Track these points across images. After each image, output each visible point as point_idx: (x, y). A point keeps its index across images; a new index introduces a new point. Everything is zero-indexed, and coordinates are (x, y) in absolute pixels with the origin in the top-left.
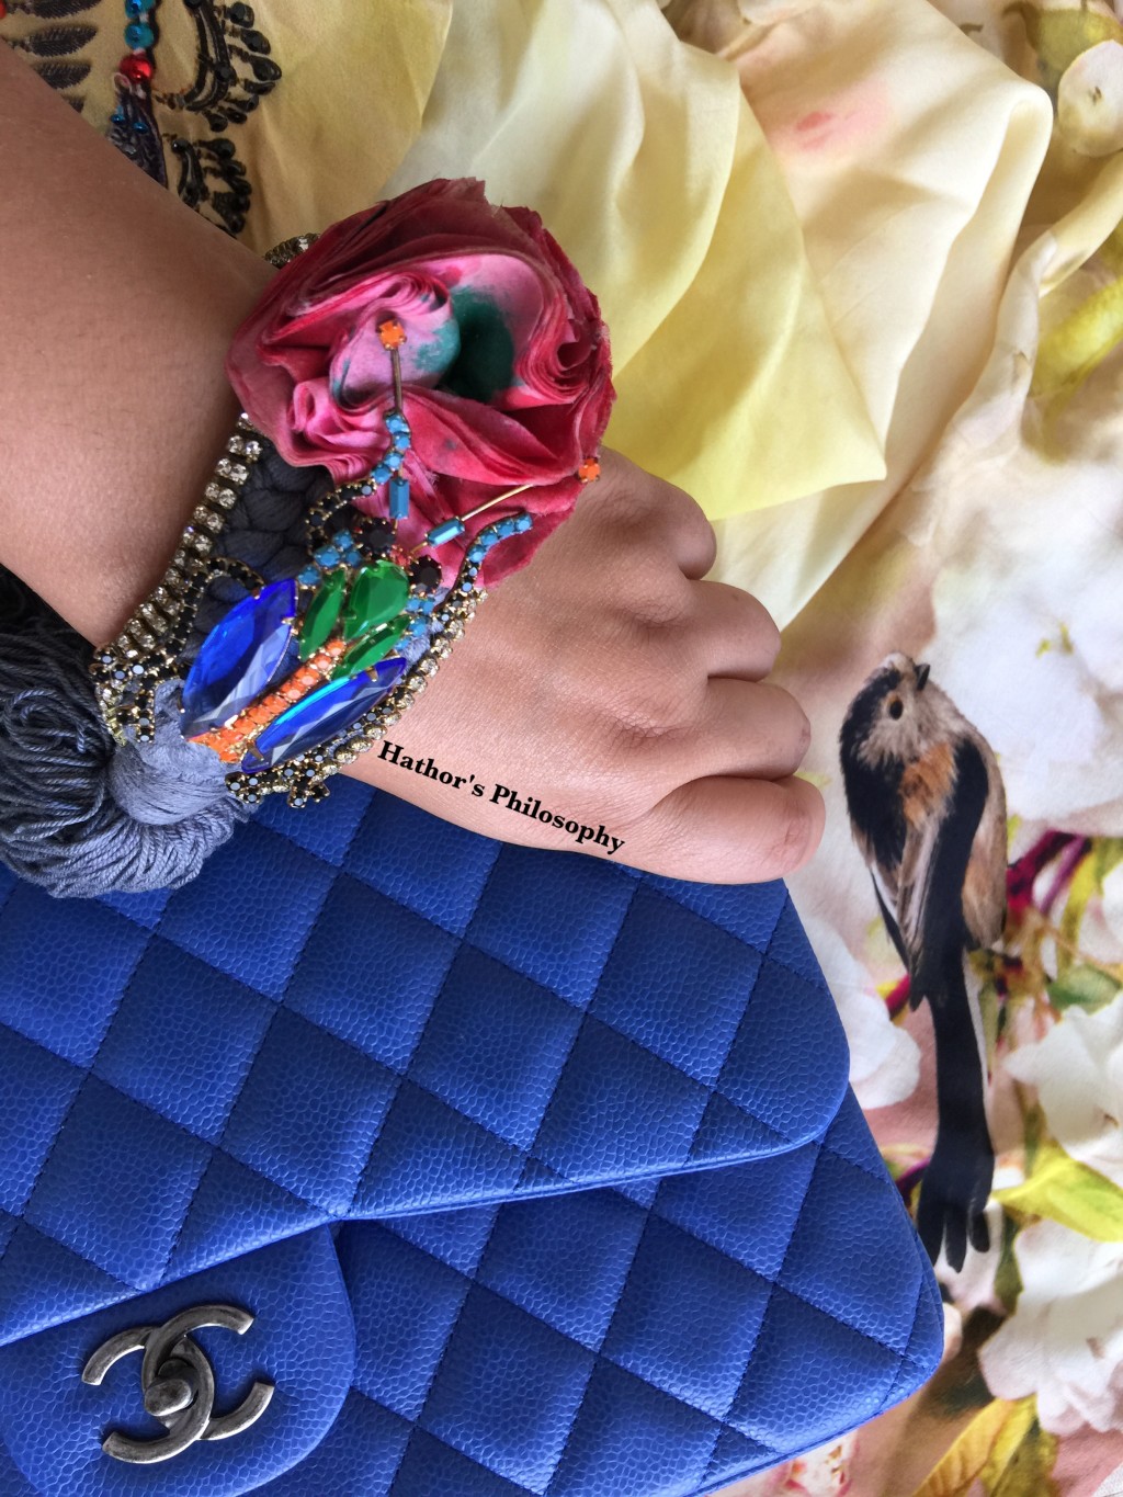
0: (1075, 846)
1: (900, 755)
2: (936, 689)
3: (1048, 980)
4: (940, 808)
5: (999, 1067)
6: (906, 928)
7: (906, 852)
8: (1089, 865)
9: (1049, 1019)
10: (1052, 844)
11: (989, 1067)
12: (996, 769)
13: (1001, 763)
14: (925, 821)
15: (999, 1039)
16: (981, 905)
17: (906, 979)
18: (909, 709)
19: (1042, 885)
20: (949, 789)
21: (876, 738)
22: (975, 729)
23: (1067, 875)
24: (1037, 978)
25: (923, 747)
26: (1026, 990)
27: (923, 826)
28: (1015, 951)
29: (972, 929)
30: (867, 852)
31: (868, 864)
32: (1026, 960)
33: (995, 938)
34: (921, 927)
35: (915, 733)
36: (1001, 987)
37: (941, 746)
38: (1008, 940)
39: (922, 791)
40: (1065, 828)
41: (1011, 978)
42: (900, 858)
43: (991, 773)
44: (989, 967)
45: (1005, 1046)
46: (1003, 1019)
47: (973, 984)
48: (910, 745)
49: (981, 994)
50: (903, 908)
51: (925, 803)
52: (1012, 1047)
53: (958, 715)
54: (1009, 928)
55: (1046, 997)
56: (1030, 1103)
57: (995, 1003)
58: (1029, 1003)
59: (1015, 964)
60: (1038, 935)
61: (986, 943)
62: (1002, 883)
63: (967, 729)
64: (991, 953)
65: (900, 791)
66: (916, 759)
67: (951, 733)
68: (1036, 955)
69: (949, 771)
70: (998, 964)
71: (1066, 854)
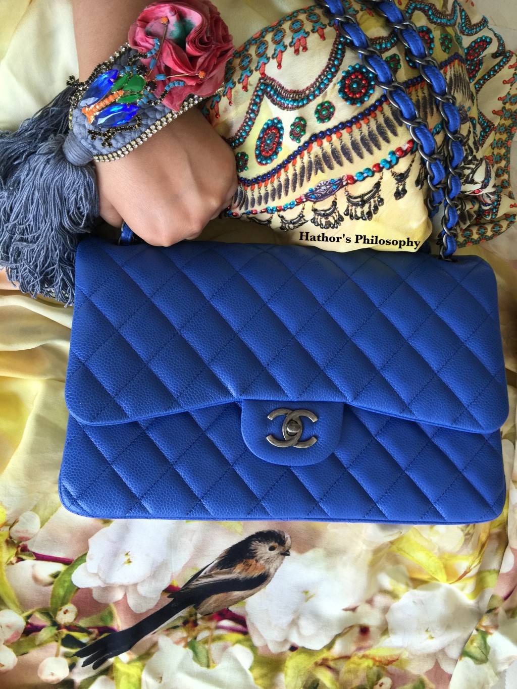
0: (244, 629)
1: (257, 556)
2: (283, 559)
3: (195, 638)
4: (242, 576)
5: (159, 634)
6: (197, 580)
7: (224, 570)
8: (240, 637)
9: (183, 644)
10: (241, 620)
11: (157, 631)
12: (260, 589)
13: (262, 590)
14: (237, 572)
15: (168, 630)
16: (211, 604)
17: (179, 588)
18: (273, 553)
19: (226, 623)
20: (249, 576)
21: (260, 545)
22: (272, 577)
23: (233, 630)
24: (194, 634)
25: (262, 562)
26: (188, 632)
27: (235, 572)
28: (199, 622)
29: (202, 604)
30: (221, 557)
31: (216, 559)
32: (198, 628)
33: (201, 614)
34: (198, 586)
35: (265, 558)
36: (186, 623)
37: (264, 567)
38: (202, 618)
39: (247, 567)
40: (248, 623)
41: (190, 625)
42: (221, 569)
43: (258, 588)
44: (191, 616)
45: (167, 633)
46: (175, 627)
47: (183, 613)
48: (261, 558)
49: (181, 617)
50: (205, 577)
51: (243, 570)
52: (168, 635)
53: (276, 570)
54: (207, 617)
55: (189, 640)
56: (153, 651)
57: (179, 623)
58: (185, 635)
59: (195, 624)
60: (208, 628)
61: (199, 611)
62: (221, 608)
63: (272, 574)
64: (196, 614)
65: (245, 560)
66: (257, 561)
67: (269, 569)
68: (201, 630)
69: (256, 574)
70: (193, 618)
71: (239, 627)
